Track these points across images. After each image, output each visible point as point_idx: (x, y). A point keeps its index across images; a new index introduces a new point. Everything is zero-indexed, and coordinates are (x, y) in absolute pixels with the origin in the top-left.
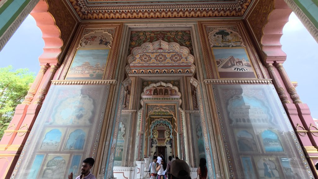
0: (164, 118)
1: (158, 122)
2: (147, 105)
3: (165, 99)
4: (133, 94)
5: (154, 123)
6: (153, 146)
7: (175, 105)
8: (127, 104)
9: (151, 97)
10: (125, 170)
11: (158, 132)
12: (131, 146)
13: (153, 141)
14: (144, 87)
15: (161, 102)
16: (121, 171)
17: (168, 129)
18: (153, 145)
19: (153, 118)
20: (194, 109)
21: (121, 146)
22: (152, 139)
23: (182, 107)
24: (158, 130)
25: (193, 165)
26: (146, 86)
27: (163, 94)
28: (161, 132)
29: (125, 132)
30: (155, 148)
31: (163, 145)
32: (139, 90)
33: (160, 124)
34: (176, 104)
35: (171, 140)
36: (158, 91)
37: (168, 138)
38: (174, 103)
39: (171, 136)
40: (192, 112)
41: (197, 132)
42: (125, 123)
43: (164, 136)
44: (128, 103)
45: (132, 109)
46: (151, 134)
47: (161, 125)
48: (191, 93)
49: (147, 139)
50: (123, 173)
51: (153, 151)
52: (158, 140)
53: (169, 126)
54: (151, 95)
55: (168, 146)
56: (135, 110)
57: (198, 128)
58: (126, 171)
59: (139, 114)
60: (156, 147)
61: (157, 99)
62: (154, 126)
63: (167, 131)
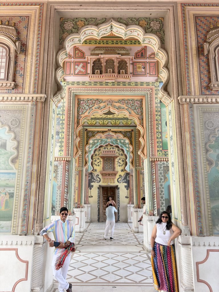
0: (115, 132)
1: (103, 142)
2: (78, 99)
3: (119, 83)
4: (34, 53)
5: (94, 144)
6: (92, 186)
7: (142, 99)
8: (19, 80)
9: (86, 79)
10: (19, 243)
11: (101, 160)
12: (34, 186)
13: (92, 177)
14: (65, 35)
15: (109, 90)
16: (9, 247)
17: (122, 155)
18: (92, 184)
19: (93, 132)
20: (202, 94)
21: (7, 186)
22: (91, 174)
23: (170, 89)
24: (102, 157)
25: (194, 230)
26: (72, 32)
27: (113, 72)
28: (109, 160)
29: (18, 152)
30: (97, 190)
31: (112, 184)
32: (52, 41)
33: (107, 146)
34: (144, 96)
35: (128, 174)
36: (104, 64)
37: (122, 171)
38: (139, 93)
39: (127, 168)
40: (196, 100)
41: (207, 151)
42: (17, 130)
43: (114, 168)
44: (23, 76)
45: (34, 92)
46: (89, 164)
47: (109, 147)
48: (194, 52)
49: (80, 173)
50: (16, 250)
51: (92, 195)
52: (102, 174)
53: (125, 149)
54: (86, 74)
55: (122, 186)
56: (43, 95)
57: (209, 140)
58: (24, 246)
59: (53, 106)
60: (98, 188)
61: (101, 83)
62: (94, 149)
63: (120, 159)
